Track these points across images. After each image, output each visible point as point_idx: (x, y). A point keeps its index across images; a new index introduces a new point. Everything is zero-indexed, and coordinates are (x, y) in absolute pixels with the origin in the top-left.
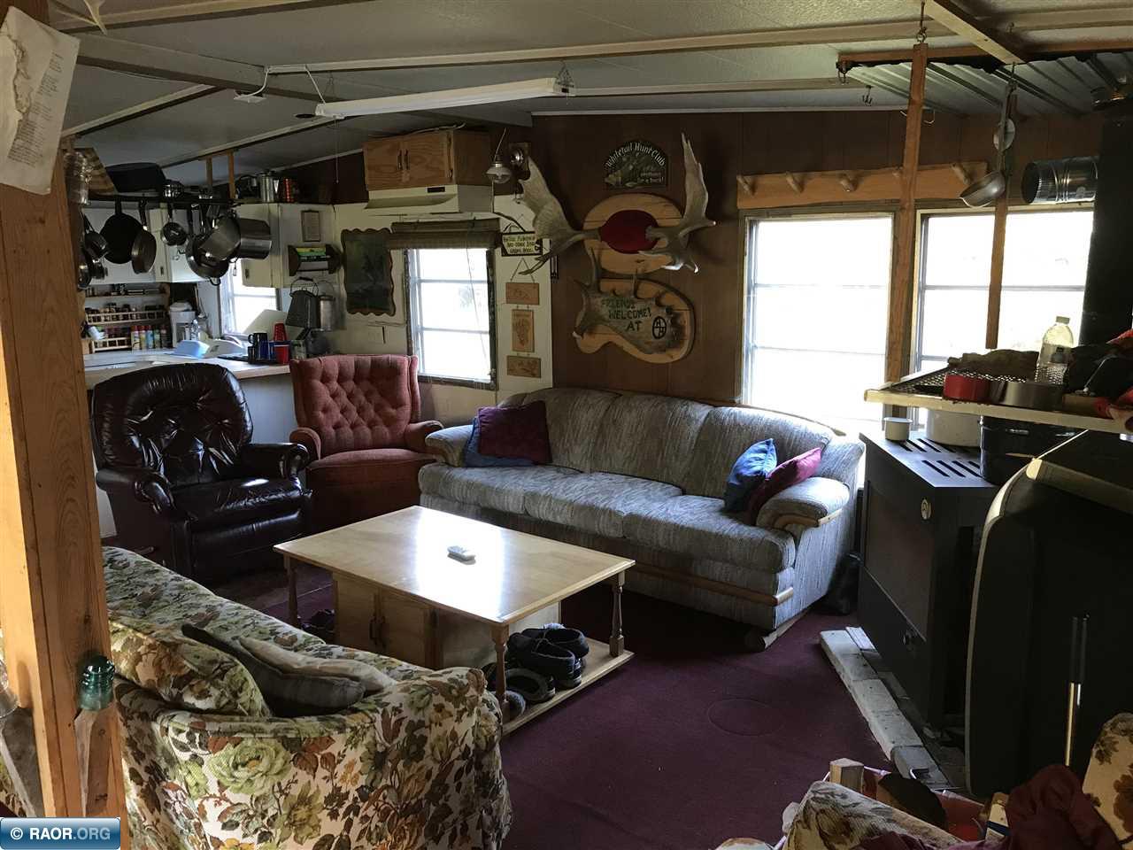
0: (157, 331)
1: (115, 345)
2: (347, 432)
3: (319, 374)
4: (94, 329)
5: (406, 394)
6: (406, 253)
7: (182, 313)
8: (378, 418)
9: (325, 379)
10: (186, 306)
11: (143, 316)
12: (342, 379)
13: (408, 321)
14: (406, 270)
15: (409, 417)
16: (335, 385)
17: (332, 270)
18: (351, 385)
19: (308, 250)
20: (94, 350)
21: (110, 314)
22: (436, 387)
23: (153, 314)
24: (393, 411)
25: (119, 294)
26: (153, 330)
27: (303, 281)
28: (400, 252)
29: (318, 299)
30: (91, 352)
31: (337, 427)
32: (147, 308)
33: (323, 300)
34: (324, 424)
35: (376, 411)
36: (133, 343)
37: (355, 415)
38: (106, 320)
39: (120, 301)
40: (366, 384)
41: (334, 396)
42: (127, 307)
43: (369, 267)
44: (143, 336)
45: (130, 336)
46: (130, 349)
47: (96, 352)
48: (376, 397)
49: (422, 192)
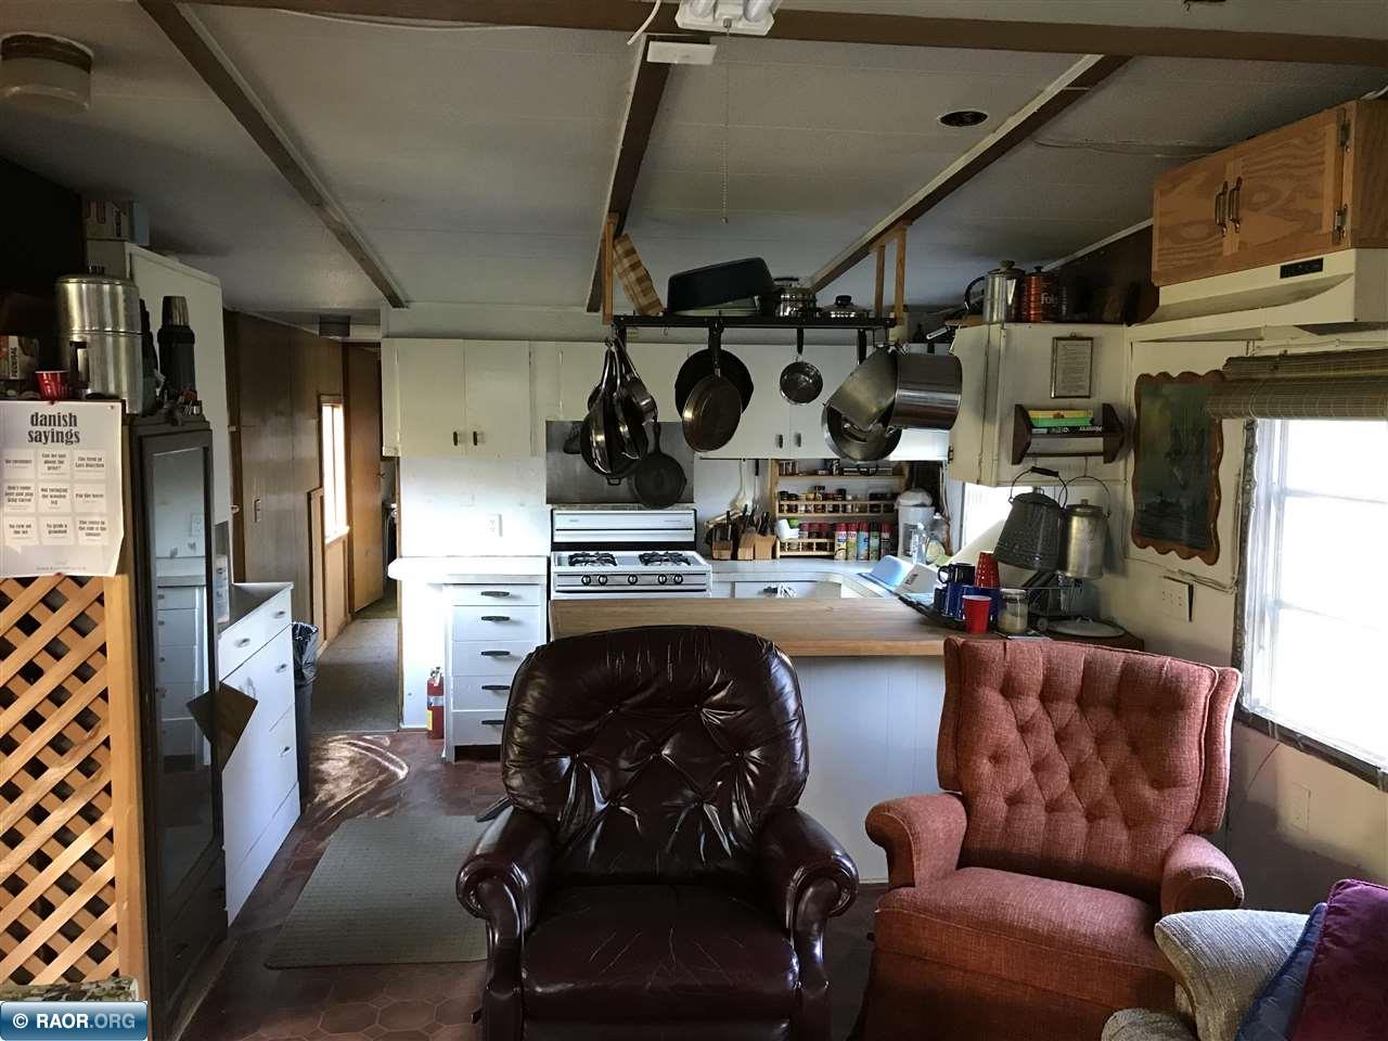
0: (876, 533)
1: (812, 549)
2: (1034, 816)
3: (996, 676)
4: (784, 524)
5: (1190, 758)
6: (1250, 428)
7: (913, 509)
8: (1112, 803)
9: (1010, 690)
10: (921, 497)
11: (863, 509)
12: (1049, 694)
13: (1240, 582)
14: (1248, 465)
15: (1188, 816)
16: (1031, 705)
17: (1109, 456)
18: (1067, 710)
19: (1050, 414)
20: (779, 553)
21: (814, 503)
22: (1287, 752)
23: (879, 506)
24: (1149, 793)
25: (831, 473)
26: (869, 531)
27: (1036, 476)
28: (1240, 423)
29: (1067, 514)
30: (774, 557)
31: (1014, 800)
32: (873, 497)
33: (1079, 515)
34: (987, 788)
35: (1113, 781)
36: (837, 548)
37: (1061, 780)
38: (806, 511)
39: (832, 484)
40: (1102, 716)
41: (1024, 729)
42: (842, 493)
43: (1176, 454)
44: (853, 540)
45: (833, 537)
46: (831, 557)
47: (781, 557)
48: (1119, 751)
49: (1267, 277)
